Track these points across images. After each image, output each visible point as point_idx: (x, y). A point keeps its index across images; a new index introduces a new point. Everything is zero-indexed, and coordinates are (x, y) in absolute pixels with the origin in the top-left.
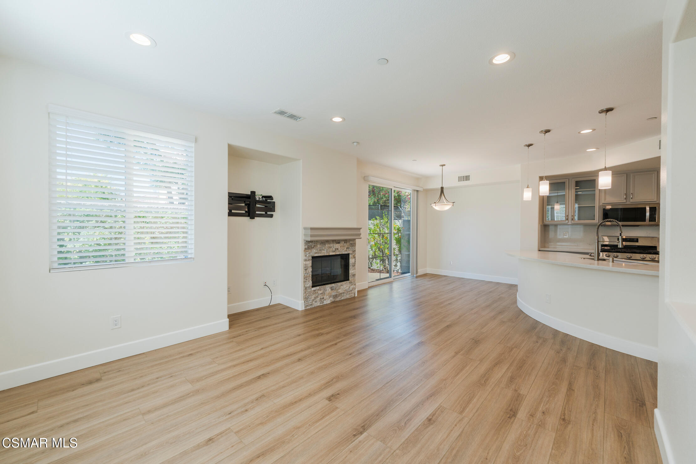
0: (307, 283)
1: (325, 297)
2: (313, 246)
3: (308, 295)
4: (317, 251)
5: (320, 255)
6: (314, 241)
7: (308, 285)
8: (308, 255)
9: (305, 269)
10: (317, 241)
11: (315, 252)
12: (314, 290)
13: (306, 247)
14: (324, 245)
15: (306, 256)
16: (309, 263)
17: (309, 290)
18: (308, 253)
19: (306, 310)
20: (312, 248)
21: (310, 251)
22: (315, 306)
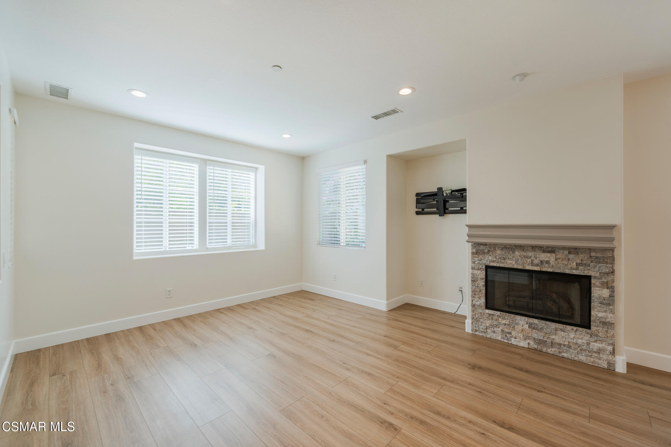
0: (476, 299)
1: (513, 333)
2: (486, 251)
3: (477, 316)
4: (495, 259)
5: (502, 265)
6: (490, 245)
7: (478, 303)
8: (476, 263)
9: (473, 279)
10: (494, 245)
11: (490, 260)
12: (490, 315)
13: (474, 250)
14: (511, 252)
15: (474, 262)
16: (482, 274)
17: (480, 311)
18: (476, 259)
19: (473, 335)
20: (484, 253)
21: (480, 257)
22: (492, 338)
